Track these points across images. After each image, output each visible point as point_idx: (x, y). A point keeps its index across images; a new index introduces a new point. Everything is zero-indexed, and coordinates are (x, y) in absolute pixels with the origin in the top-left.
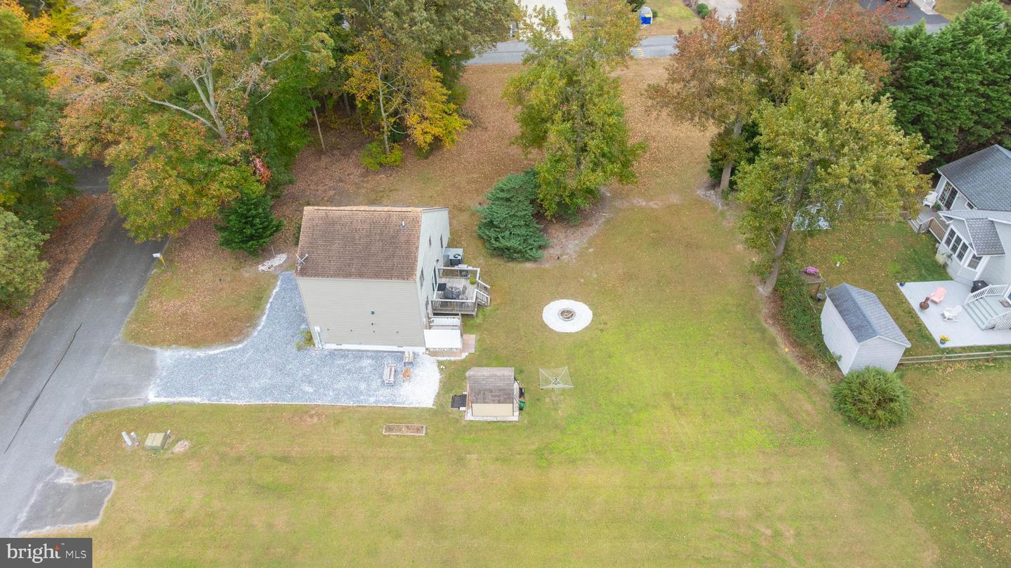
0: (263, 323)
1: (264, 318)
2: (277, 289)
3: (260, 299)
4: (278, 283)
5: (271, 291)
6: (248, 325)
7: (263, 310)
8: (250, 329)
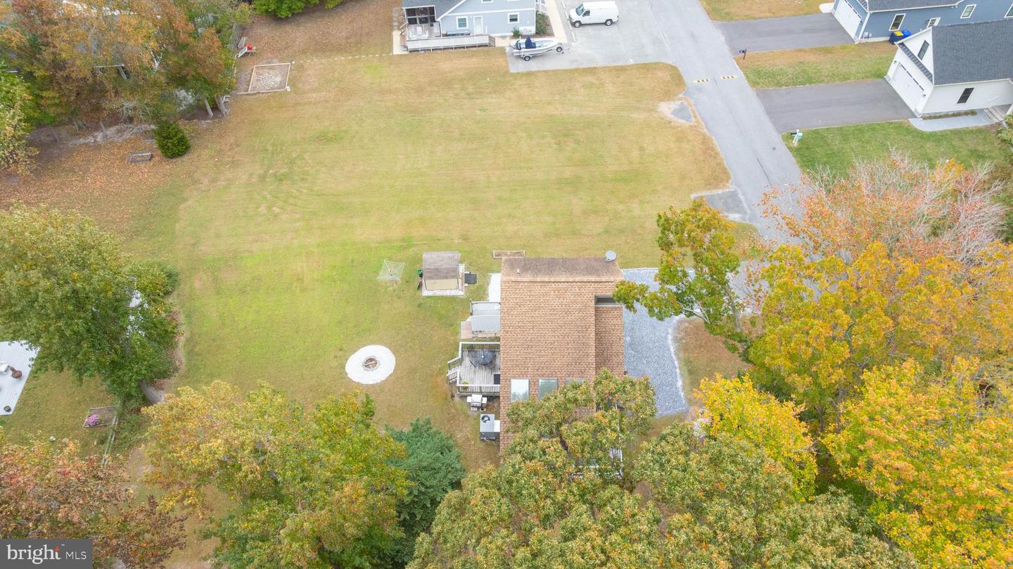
0: (670, 342)
1: (672, 349)
2: (680, 384)
3: (691, 372)
4: (682, 394)
5: (683, 382)
6: (684, 341)
7: (679, 359)
8: (679, 336)
